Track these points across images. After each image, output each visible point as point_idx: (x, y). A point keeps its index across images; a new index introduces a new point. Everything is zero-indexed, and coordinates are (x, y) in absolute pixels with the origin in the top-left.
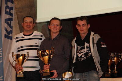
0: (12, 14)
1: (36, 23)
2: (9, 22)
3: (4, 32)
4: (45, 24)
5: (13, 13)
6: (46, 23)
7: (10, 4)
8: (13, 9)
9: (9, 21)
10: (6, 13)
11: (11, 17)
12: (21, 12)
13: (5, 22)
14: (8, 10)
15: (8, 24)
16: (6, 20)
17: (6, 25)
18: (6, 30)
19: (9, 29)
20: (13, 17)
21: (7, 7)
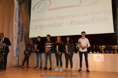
1: (29, 38)
3: (20, 40)
7: (22, 32)
9: (22, 37)
10: (21, 35)
12: (25, 35)
17: (21, 38)
19: (22, 39)
21: (22, 33)
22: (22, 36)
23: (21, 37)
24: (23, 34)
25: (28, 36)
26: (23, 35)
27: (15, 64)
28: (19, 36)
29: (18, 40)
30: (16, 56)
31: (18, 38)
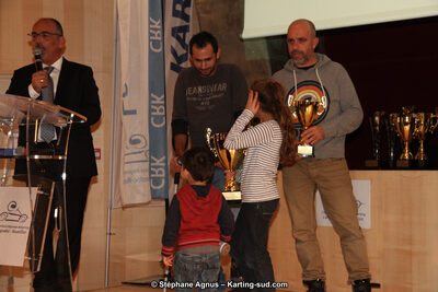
0: (188, 16)
1: (242, 40)
2: (181, 35)
3: (170, 59)
4: (261, 42)
5: (191, 14)
6: (265, 41)
8: (189, 6)
9: (179, 33)
11: (185, 23)
12: (207, 12)
13: (173, 35)
14: (179, 7)
15: (178, 38)
16: (174, 29)
17: (174, 42)
18: (174, 53)
20: (191, 24)
22: (184, 29)
23: (176, 32)
24: (190, 11)
25: (239, 22)
26: (186, 18)
27: (144, 257)
28: (157, 24)
29: (156, 61)
30: (147, 198)
31: (155, 43)
